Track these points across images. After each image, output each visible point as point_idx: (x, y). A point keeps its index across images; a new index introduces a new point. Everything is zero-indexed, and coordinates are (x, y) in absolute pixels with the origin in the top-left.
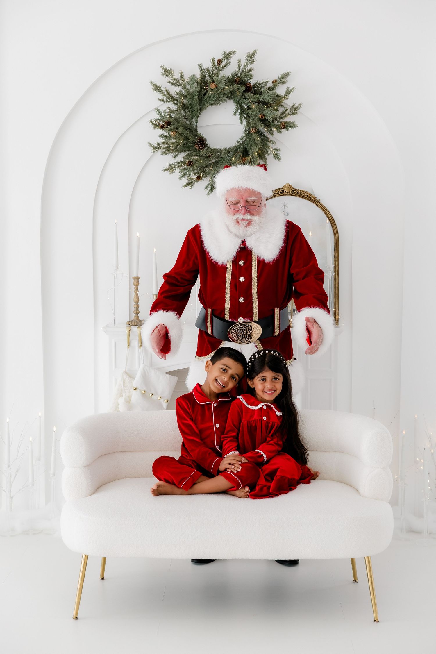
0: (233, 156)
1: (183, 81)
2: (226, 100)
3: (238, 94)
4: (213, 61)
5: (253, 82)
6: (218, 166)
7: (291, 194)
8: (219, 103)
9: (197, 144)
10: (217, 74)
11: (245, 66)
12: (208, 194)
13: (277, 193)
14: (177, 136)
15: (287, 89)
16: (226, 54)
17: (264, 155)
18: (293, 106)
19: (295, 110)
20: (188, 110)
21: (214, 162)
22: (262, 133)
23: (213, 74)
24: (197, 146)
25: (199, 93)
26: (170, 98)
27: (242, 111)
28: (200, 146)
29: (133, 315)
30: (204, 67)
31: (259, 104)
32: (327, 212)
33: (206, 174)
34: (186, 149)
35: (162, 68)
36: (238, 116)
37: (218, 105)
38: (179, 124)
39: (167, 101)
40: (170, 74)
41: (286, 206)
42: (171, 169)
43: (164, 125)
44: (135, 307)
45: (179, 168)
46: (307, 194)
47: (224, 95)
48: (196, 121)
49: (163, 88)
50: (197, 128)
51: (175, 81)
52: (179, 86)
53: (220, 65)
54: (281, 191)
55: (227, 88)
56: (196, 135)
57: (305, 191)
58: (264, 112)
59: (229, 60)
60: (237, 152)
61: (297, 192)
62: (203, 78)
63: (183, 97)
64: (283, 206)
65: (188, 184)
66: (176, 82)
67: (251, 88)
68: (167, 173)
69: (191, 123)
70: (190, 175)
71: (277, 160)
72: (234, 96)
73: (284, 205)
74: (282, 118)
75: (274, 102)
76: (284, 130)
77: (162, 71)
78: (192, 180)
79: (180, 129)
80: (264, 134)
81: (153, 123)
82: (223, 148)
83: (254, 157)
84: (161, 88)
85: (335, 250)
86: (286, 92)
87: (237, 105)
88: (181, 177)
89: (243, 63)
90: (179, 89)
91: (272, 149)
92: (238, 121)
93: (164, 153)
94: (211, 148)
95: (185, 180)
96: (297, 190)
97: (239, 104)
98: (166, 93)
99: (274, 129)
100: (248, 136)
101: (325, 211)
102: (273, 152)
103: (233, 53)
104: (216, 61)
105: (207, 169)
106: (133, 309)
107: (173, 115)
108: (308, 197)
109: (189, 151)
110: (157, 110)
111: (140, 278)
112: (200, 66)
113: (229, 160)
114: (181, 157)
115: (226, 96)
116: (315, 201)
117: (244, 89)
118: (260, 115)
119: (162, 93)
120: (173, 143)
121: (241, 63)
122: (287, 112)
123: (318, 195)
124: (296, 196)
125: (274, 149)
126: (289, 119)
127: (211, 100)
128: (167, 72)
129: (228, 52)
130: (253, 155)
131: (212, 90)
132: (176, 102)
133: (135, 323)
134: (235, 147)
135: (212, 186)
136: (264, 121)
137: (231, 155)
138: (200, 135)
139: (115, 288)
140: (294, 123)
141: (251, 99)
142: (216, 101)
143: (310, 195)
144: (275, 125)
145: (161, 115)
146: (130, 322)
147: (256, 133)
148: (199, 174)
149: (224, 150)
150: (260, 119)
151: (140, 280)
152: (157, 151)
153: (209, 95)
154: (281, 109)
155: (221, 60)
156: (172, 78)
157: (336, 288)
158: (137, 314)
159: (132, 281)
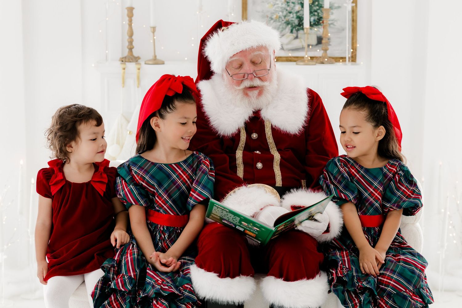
29: (127, 50)
44: (129, 42)
106: (127, 44)
111: (134, 8)
133: (129, 60)
139: (107, 19)
146: (123, 58)
151: (134, 11)
157: (354, 21)
158: (131, 49)
159: (126, 12)
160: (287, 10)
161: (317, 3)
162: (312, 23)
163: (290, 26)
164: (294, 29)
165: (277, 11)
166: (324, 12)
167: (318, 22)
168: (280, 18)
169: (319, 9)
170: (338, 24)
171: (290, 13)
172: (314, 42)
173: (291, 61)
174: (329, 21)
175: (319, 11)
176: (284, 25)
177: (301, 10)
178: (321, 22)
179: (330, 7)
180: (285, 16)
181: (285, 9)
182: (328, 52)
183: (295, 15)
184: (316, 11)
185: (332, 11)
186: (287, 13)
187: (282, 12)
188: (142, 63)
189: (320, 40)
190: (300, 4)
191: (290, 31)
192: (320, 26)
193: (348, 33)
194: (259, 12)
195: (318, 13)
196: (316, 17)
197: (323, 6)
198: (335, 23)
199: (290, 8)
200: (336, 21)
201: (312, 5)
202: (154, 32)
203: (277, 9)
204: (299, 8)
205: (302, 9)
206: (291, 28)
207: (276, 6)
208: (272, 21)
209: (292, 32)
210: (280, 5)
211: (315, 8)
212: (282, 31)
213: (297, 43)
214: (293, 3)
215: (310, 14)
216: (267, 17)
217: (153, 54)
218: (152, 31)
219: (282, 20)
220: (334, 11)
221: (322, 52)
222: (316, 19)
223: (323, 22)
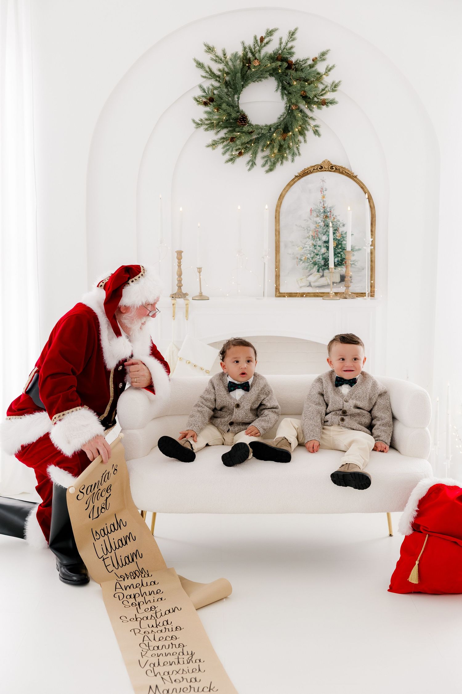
0: (274, 132)
1: (226, 58)
2: (268, 77)
3: (280, 71)
4: (255, 38)
5: (293, 59)
6: (259, 142)
7: (330, 170)
8: (260, 80)
9: (240, 121)
10: (259, 51)
11: (287, 44)
12: (249, 170)
13: (316, 169)
14: (220, 113)
15: (327, 67)
16: (269, 31)
17: (304, 131)
18: (333, 84)
19: (335, 87)
20: (230, 87)
21: (256, 138)
22: (302, 109)
23: (254, 52)
24: (239, 123)
25: (242, 69)
26: (212, 75)
27: (284, 88)
28: (243, 123)
29: (177, 288)
30: (247, 44)
31: (300, 81)
32: (364, 187)
33: (248, 150)
34: (228, 126)
35: (205, 45)
36: (279, 92)
37: (260, 82)
38: (222, 101)
39: (210, 78)
40: (212, 51)
41: (324, 182)
42: (214, 144)
43: (207, 101)
44: (178, 281)
45: (221, 144)
46: (345, 170)
47: (266, 72)
48: (238, 98)
49: (206, 65)
50: (238, 105)
51: (217, 58)
52: (222, 63)
53: (263, 42)
54: (320, 167)
55: (269, 65)
56: (238, 112)
57: (344, 167)
58: (306, 89)
59: (271, 38)
60: (278, 129)
61: (336, 168)
62: (245, 55)
63: (226, 74)
64: (321, 182)
65: (230, 160)
66: (218, 60)
67: (292, 65)
68: (210, 149)
69: (233, 100)
70: (232, 151)
71: (317, 136)
72: (275, 73)
73: (323, 181)
74: (322, 95)
75: (315, 80)
76: (324, 107)
77: (205, 48)
78: (233, 156)
79: (224, 106)
80: (303, 111)
81: (196, 100)
82: (264, 125)
83: (295, 133)
84: (203, 65)
85: (372, 224)
86: (326, 69)
87: (278, 82)
88: (224, 153)
89: (284, 41)
90: (221, 66)
91: (312, 126)
92: (280, 97)
93: (206, 130)
94: (252, 125)
95: (227, 156)
96: (335, 166)
97: (280, 81)
98: (208, 70)
99: (315, 106)
100: (289, 112)
101: (362, 185)
102: (313, 129)
103: (276, 30)
104: (258, 38)
105: (248, 146)
106: (177, 282)
107: (216, 92)
108: (346, 173)
109: (231, 127)
110: (201, 87)
111: (183, 252)
112: (243, 43)
113: (271, 137)
114: (223, 133)
115: (268, 73)
116: (353, 176)
117: (287, 66)
118: (302, 92)
119: (205, 70)
120: (216, 120)
121: (282, 41)
122: (326, 89)
123: (355, 171)
124: (334, 171)
125: (314, 126)
126: (329, 96)
127: (254, 77)
128: (210, 49)
129: (270, 29)
130: (293, 132)
131: (255, 67)
132: (218, 79)
133: (178, 295)
134: (277, 123)
135: (253, 162)
136: (305, 98)
137: (272, 131)
138: (242, 111)
139: (160, 261)
140: (334, 100)
141: (292, 76)
142: (258, 78)
143: (348, 171)
144: (315, 101)
145: (205, 92)
146: (173, 294)
147: (297, 109)
148: (240, 150)
149: (266, 126)
150: (301, 95)
151: (183, 254)
152: (199, 127)
153: (252, 72)
154: (321, 87)
155: (264, 37)
156: (214, 55)
157: (372, 261)
158: (180, 287)
159: (176, 255)
160: (314, 252)
161: (340, 246)
162: (336, 264)
163: (317, 266)
164: (321, 269)
165: (306, 253)
166: (346, 254)
167: (340, 262)
168: (308, 259)
169: (342, 252)
170: (358, 265)
171: (317, 255)
172: (338, 279)
173: (318, 296)
174: (351, 261)
175: (342, 253)
176: (312, 267)
177: (326, 252)
178: (344, 262)
179: (351, 250)
180: (313, 258)
181: (312, 251)
182: (350, 288)
183: (321, 256)
184: (339, 253)
185: (353, 253)
186: (314, 255)
187: (310, 254)
188: (190, 299)
189: (343, 278)
190: (325, 247)
191: (317, 270)
192: (343, 266)
193: (367, 272)
194: (290, 254)
195: (341, 255)
196: (340, 258)
197: (345, 248)
198: (356, 264)
199: (317, 250)
200: (357, 262)
201: (336, 248)
202: (200, 272)
203: (306, 252)
204: (325, 251)
205: (328, 251)
206: (318, 268)
207: (304, 249)
208: (301, 262)
209: (318, 271)
210: (308, 248)
211: (339, 251)
212: (310, 270)
213: (323, 281)
214: (319, 246)
215: (334, 256)
216: (298, 258)
217: (199, 291)
218: (199, 271)
219: (310, 261)
220: (355, 253)
221: (345, 288)
222: (340, 260)
223: (346, 263)
